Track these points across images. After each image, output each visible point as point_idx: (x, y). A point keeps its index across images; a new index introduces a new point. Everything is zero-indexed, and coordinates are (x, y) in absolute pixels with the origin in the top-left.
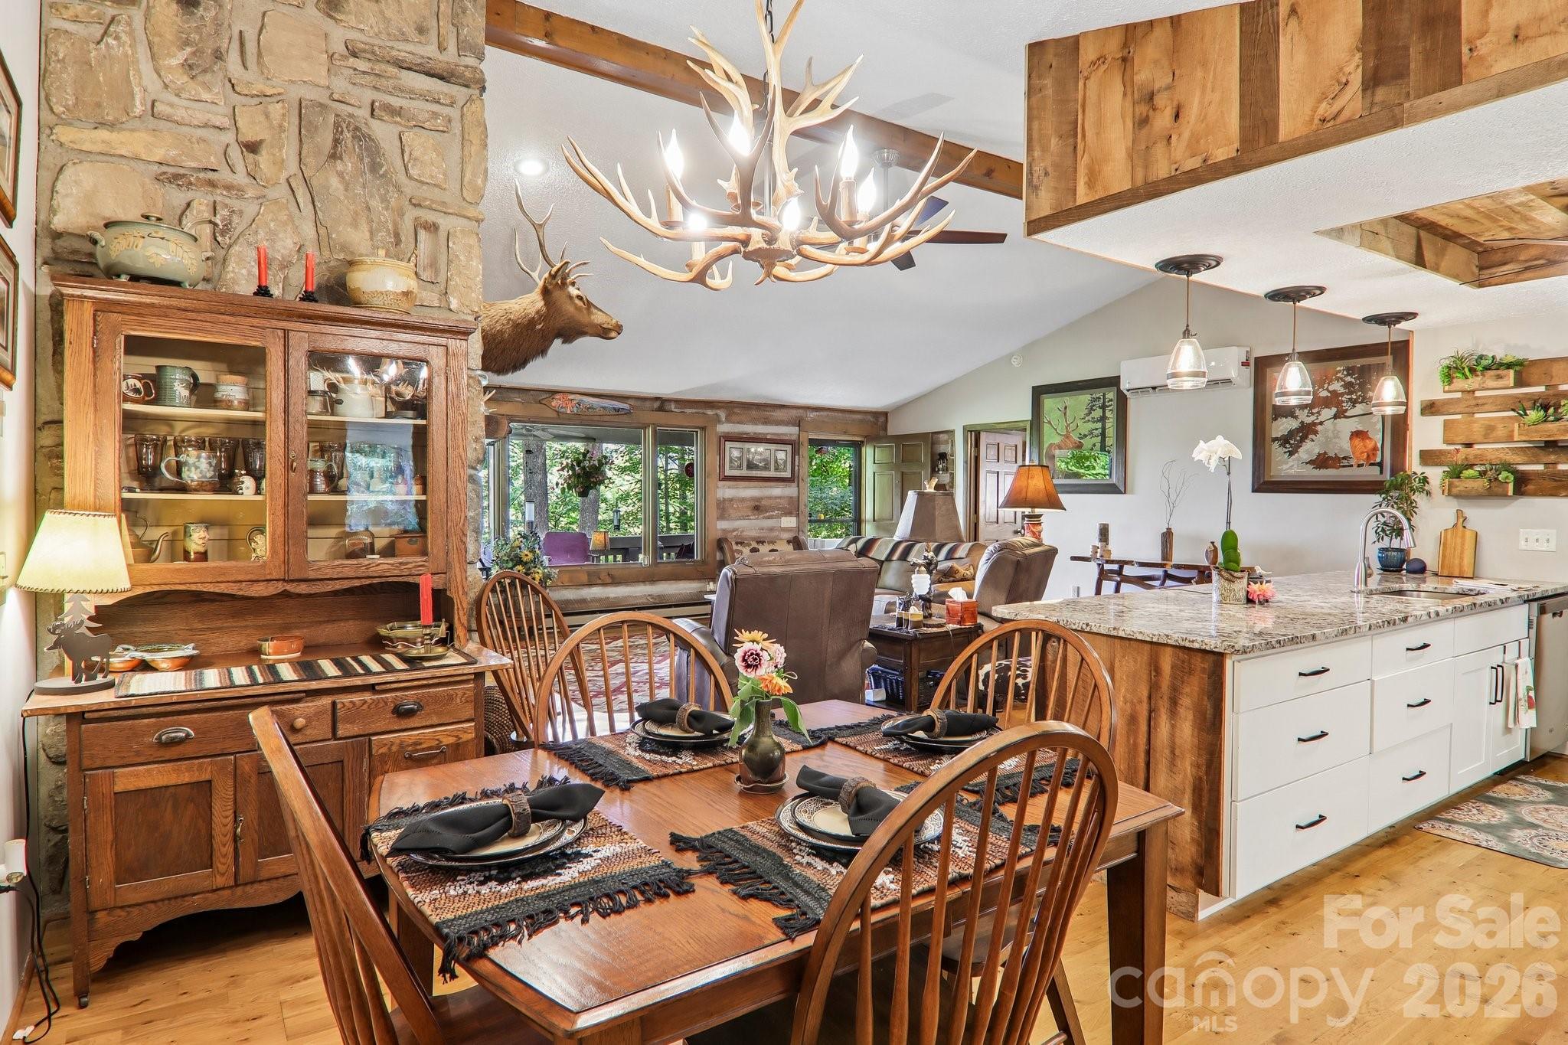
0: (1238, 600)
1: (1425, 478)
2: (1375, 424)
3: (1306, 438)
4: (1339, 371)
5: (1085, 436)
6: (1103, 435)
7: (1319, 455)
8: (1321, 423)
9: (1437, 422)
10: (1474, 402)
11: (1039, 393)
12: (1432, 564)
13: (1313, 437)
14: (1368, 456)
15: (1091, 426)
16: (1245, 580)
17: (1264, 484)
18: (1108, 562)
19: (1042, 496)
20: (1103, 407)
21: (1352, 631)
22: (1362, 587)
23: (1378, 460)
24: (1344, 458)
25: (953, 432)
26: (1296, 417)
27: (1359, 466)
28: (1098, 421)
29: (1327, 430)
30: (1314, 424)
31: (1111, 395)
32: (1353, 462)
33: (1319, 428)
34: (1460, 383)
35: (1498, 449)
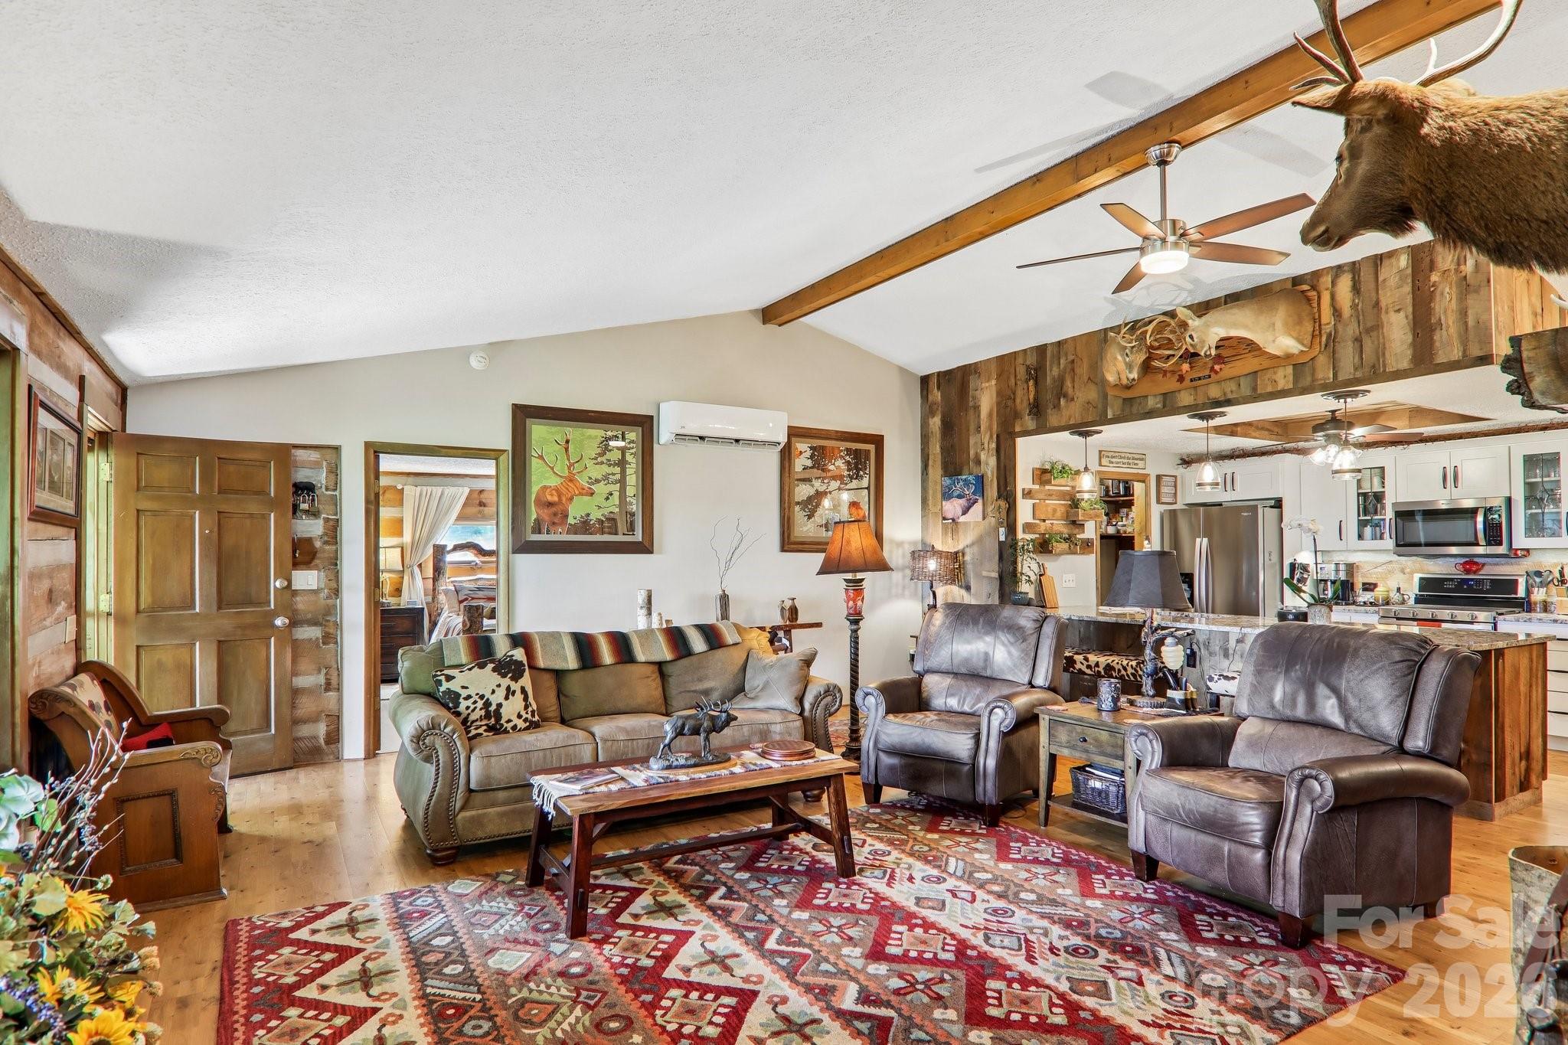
3: (820, 503)
5: (597, 481)
6: (622, 482)
8: (830, 492)
9: (1031, 502)
10: (1048, 493)
11: (524, 414)
15: (606, 469)
17: (788, 544)
20: (623, 449)
25: (335, 448)
28: (615, 464)
30: (825, 493)
31: (636, 436)
33: (829, 496)
35: (1058, 524)
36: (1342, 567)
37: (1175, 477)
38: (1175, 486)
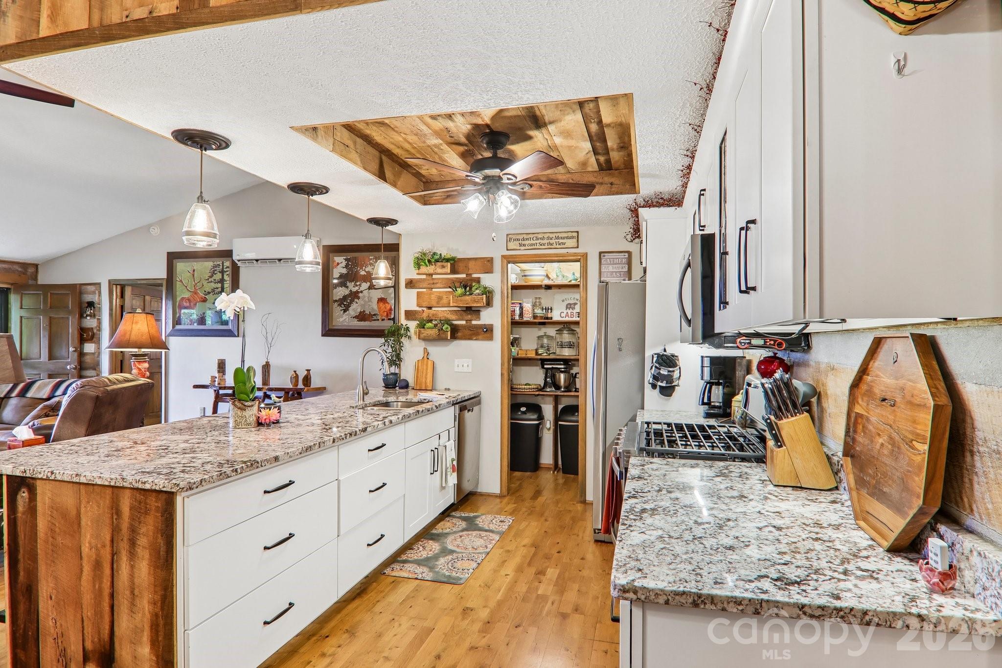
0: (249, 424)
1: (408, 328)
2: (391, 294)
3: (353, 301)
4: (371, 259)
5: (209, 293)
7: (361, 312)
8: (362, 292)
9: (414, 292)
10: (432, 282)
11: (173, 257)
12: (411, 383)
13: (358, 301)
14: (387, 315)
15: (213, 285)
16: (256, 408)
17: (329, 331)
18: (225, 388)
19: (145, 338)
20: (222, 272)
21: (317, 446)
22: (361, 402)
23: (392, 316)
24: (375, 315)
25: (99, 284)
26: (347, 287)
27: (383, 320)
28: (218, 282)
29: (364, 296)
30: (357, 292)
31: (227, 264)
32: (379, 317)
33: (360, 295)
34: (424, 269)
35: (444, 311)
37: (628, 253)
38: (628, 263)
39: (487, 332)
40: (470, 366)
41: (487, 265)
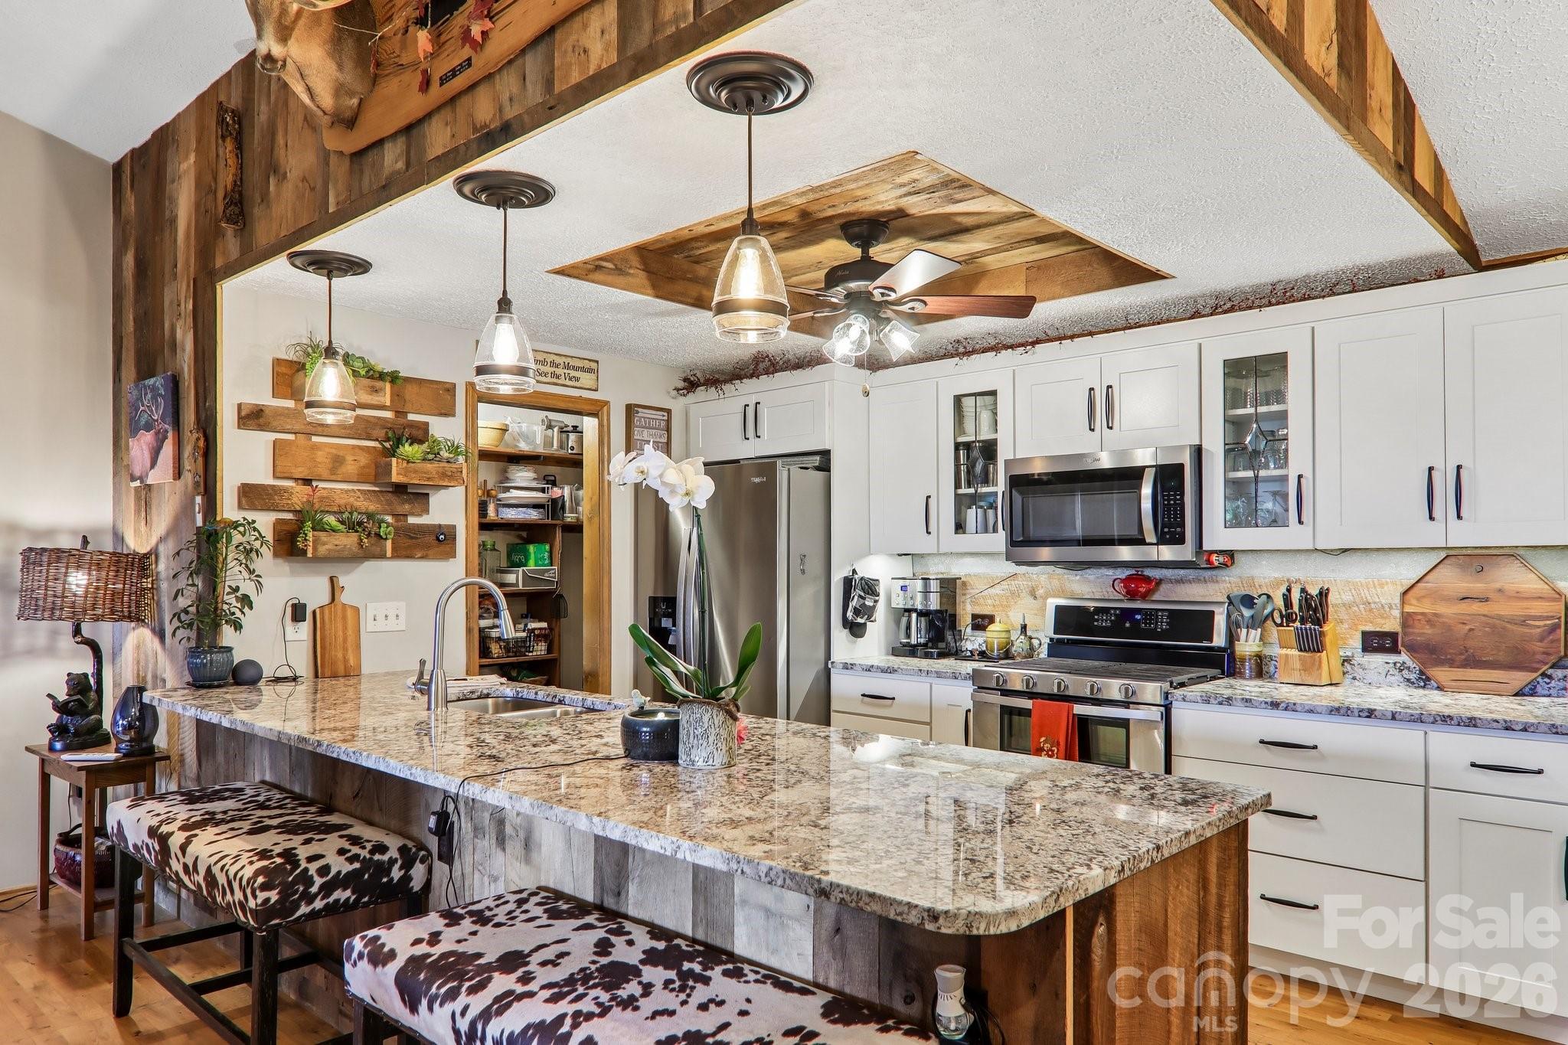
35: (347, 491)
36: (934, 586)
37: (669, 411)
38: (668, 429)
39: (440, 541)
40: (402, 617)
41: (441, 398)
